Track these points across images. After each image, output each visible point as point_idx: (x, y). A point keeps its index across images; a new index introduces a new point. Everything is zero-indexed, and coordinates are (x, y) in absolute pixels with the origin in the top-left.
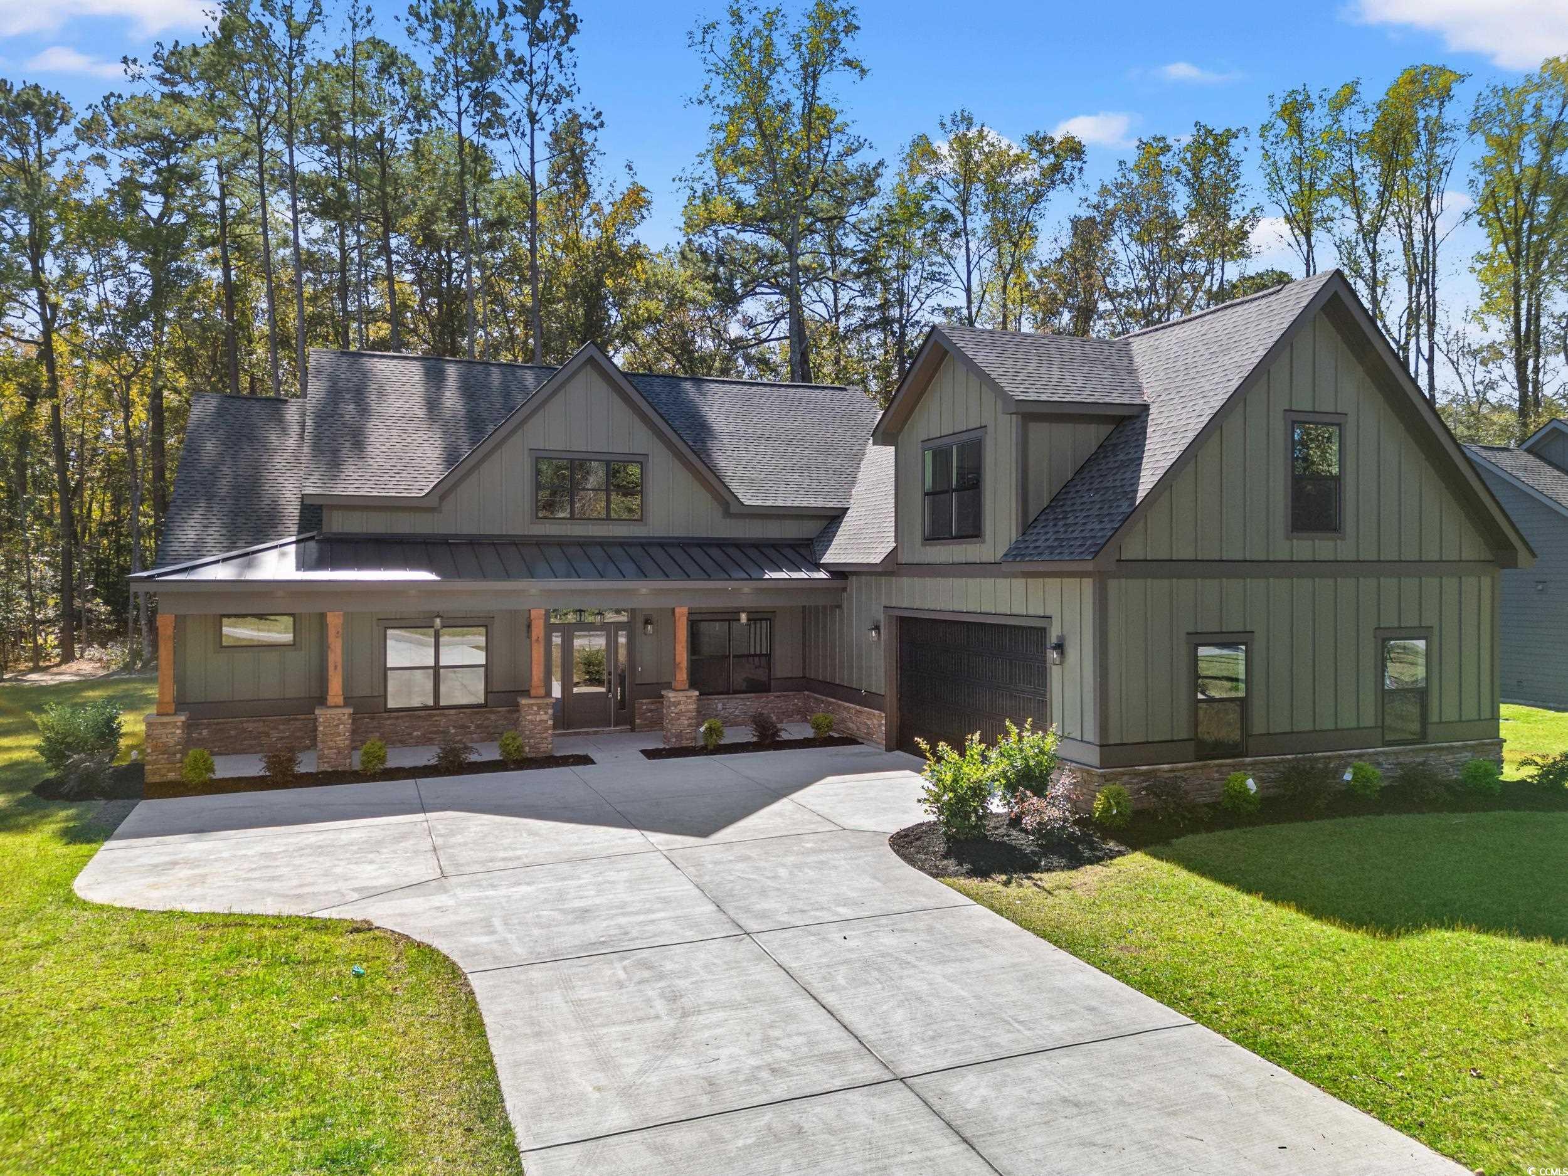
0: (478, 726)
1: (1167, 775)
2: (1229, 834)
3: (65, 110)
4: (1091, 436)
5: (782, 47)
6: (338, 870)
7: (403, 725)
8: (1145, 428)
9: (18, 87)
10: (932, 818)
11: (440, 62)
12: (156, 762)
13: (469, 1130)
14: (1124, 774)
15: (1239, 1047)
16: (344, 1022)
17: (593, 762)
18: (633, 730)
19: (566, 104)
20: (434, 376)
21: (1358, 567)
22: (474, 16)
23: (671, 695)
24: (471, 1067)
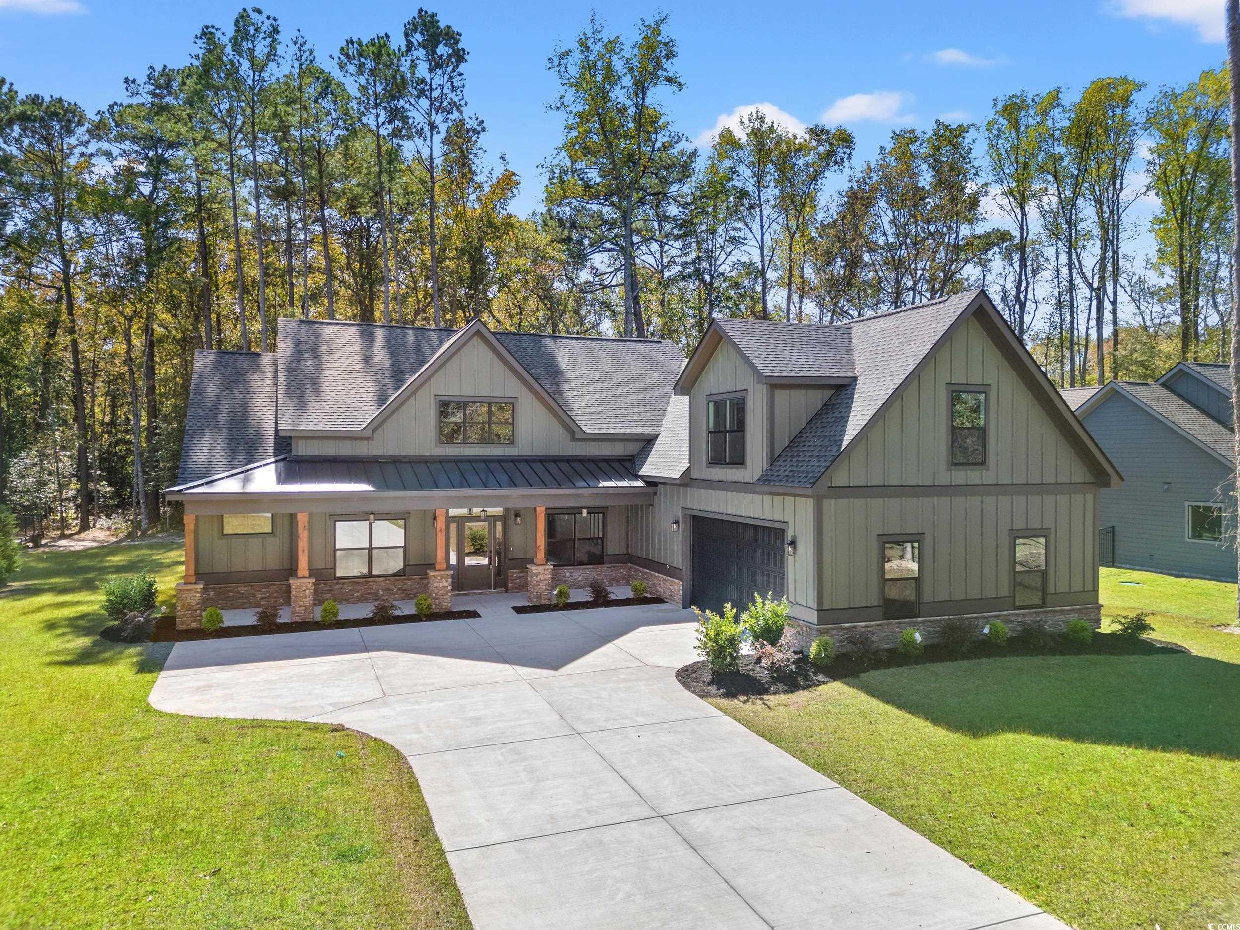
0: (399, 589)
1: (863, 630)
2: (900, 669)
3: (81, 116)
4: (818, 398)
5: (618, 65)
6: (317, 691)
7: (347, 588)
8: (853, 394)
9: (47, 99)
10: (703, 658)
11: (363, 89)
12: (183, 616)
13: (416, 841)
14: (832, 629)
15: (862, 800)
16: (337, 783)
17: (479, 616)
18: (507, 591)
19: (455, 115)
20: (368, 337)
21: (998, 489)
22: (389, 55)
23: (533, 569)
24: (414, 809)
